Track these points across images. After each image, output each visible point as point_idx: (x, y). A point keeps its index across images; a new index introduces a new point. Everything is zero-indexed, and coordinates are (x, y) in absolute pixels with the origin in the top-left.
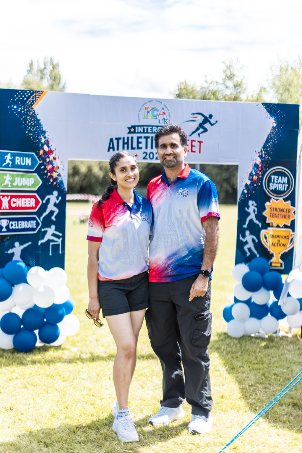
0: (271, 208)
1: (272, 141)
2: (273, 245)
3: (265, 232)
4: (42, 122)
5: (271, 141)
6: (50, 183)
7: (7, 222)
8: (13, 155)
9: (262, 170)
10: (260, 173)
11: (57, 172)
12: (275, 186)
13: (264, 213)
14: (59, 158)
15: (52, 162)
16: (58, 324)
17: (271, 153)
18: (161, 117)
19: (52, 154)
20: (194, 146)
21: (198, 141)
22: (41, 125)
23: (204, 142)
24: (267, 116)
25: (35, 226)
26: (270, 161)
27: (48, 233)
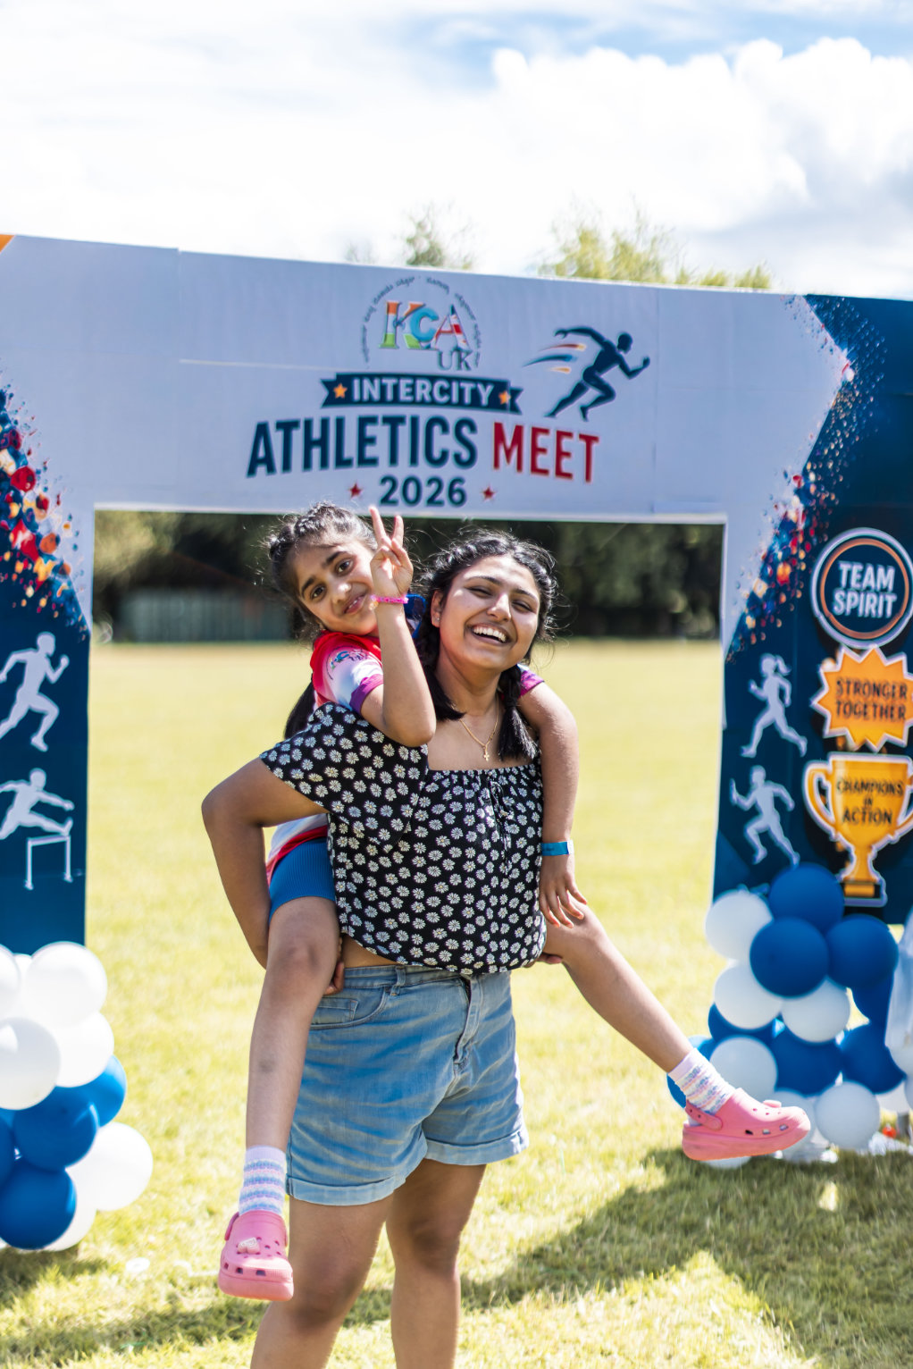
0: (839, 683)
1: (843, 435)
2: (849, 819)
3: (819, 770)
5: (839, 435)
6: (24, 603)
9: (808, 542)
10: (802, 555)
11: (51, 557)
12: (853, 600)
13: (816, 703)
14: (58, 503)
15: (32, 517)
16: (72, 1171)
17: (838, 478)
19: (31, 488)
20: (568, 454)
21: (582, 437)
23: (601, 440)
24: (823, 342)
26: (835, 509)
27: (18, 801)
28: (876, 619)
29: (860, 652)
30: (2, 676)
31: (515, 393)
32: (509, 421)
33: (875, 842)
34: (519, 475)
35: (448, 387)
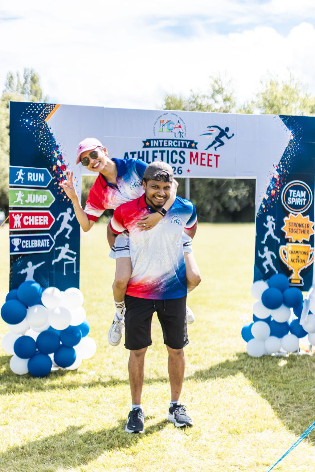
0: (289, 223)
1: (290, 154)
2: (292, 261)
3: (284, 248)
4: (55, 136)
5: (289, 154)
6: (63, 200)
7: (20, 241)
8: (25, 171)
9: (280, 184)
10: (278, 188)
12: (293, 200)
13: (282, 229)
16: (74, 347)
17: (289, 167)
18: (177, 131)
19: (65, 170)
20: (211, 160)
21: (215, 155)
22: (54, 140)
23: (220, 156)
24: (284, 128)
25: (49, 244)
26: (288, 175)
27: (62, 252)
28: (300, 205)
29: (296, 215)
30: (58, 219)
31: (196, 144)
32: (194, 151)
33: (300, 268)
34: (197, 166)
35: (177, 142)
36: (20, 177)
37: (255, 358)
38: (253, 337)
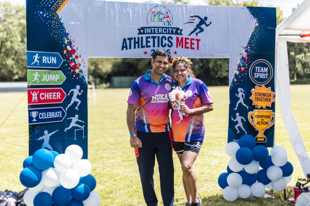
0: (255, 93)
1: (256, 38)
2: (258, 124)
3: (251, 113)
4: (65, 25)
6: (73, 78)
7: (37, 113)
8: (41, 55)
9: (248, 62)
10: (247, 65)
11: (79, 69)
12: (258, 75)
13: (250, 98)
14: (80, 57)
15: (75, 60)
17: (255, 48)
19: (74, 54)
20: (193, 44)
21: (196, 40)
22: (64, 28)
23: (201, 40)
24: (251, 17)
25: (61, 115)
26: (254, 54)
27: (73, 121)
28: (264, 78)
29: (260, 86)
30: (69, 94)
31: (181, 30)
32: (180, 37)
33: (264, 129)
34: (182, 49)
35: (166, 30)
36: (36, 60)
37: (230, 202)
38: (228, 185)
